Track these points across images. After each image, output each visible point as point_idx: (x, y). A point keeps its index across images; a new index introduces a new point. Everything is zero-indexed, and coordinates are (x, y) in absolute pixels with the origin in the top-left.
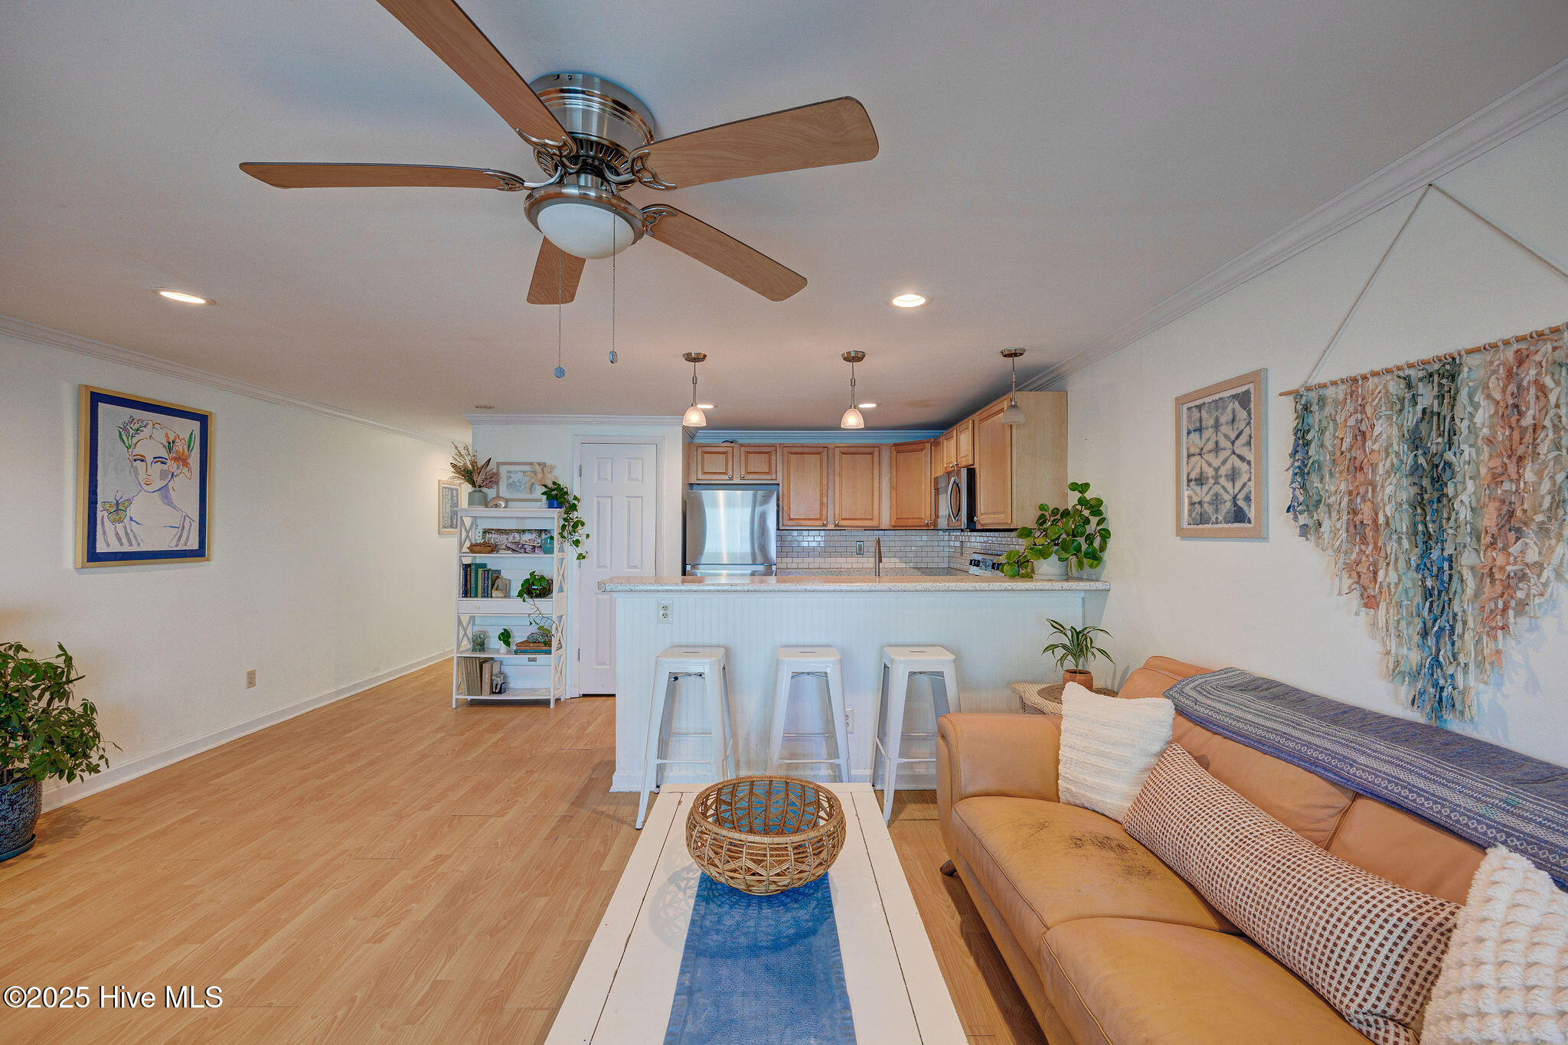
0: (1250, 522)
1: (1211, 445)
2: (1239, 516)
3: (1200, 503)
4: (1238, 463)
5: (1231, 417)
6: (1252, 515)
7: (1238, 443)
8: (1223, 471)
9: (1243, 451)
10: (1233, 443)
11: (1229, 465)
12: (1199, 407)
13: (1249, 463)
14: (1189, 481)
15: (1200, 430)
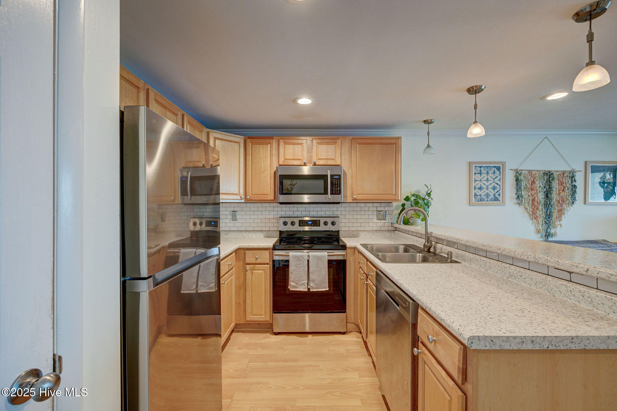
0: (500, 201)
1: (485, 179)
2: (496, 199)
3: (480, 195)
4: (496, 185)
5: (493, 172)
6: (501, 199)
7: (495, 180)
8: (490, 187)
9: (498, 182)
10: (494, 179)
11: (492, 185)
12: (480, 167)
13: (500, 185)
14: (475, 188)
15: (480, 174)
